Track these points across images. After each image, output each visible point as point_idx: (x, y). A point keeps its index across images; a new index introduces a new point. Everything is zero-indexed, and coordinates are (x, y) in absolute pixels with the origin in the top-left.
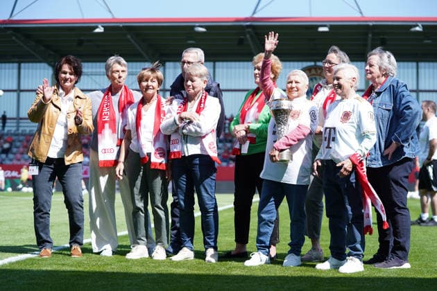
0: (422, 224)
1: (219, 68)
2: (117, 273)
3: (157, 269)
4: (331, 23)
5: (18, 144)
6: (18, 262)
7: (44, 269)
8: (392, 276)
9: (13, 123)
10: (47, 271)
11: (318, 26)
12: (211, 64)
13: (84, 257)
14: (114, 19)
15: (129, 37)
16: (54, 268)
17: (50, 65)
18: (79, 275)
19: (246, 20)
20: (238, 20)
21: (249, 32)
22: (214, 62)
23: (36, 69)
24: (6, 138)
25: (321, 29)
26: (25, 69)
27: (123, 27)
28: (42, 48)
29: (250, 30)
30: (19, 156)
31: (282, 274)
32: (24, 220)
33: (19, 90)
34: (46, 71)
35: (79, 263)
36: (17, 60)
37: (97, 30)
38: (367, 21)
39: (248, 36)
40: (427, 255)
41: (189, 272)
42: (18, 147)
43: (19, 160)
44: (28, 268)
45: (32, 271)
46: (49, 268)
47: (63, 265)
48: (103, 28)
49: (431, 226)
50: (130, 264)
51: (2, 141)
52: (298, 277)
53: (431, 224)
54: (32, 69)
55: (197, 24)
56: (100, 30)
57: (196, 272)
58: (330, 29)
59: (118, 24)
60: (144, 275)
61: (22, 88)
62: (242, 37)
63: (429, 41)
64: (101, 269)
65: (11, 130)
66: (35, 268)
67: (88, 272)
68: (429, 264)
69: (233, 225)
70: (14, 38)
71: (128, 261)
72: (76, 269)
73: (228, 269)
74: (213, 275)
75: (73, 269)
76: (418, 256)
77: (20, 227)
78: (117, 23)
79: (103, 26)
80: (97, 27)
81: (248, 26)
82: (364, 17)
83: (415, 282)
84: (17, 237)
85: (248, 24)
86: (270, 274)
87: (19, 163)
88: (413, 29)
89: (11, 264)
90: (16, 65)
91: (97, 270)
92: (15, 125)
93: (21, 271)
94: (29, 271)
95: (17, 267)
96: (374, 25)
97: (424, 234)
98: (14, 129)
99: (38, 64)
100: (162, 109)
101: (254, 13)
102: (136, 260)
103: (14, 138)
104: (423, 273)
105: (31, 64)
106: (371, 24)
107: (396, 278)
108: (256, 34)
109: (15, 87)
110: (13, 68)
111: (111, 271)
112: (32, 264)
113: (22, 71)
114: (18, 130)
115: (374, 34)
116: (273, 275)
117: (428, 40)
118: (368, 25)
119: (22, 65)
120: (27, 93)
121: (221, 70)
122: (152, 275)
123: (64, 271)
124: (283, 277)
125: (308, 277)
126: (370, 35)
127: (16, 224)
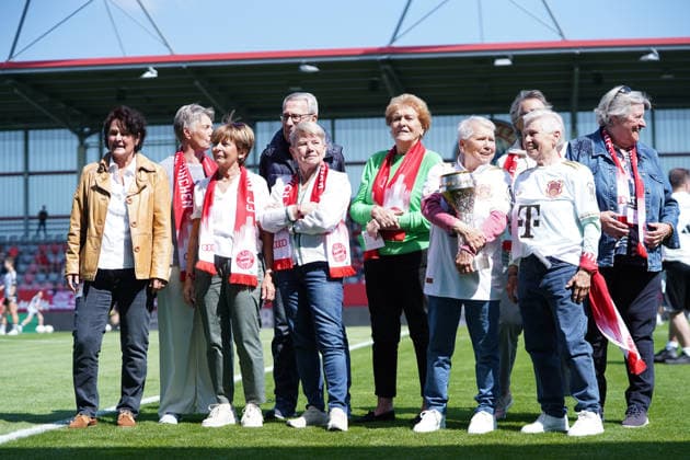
0: (668, 361)
1: (340, 128)
2: (189, 448)
3: (253, 442)
4: (515, 53)
5: (27, 258)
6: (32, 437)
7: (74, 445)
8: (623, 440)
9: (20, 224)
10: (79, 449)
11: (493, 59)
12: (328, 123)
13: (137, 426)
14: (173, 55)
15: (197, 83)
16: (90, 443)
17: (74, 132)
18: (130, 453)
19: (381, 51)
20: (368, 52)
21: (386, 71)
22: (333, 119)
23: (53, 138)
24: (8, 248)
25: (499, 62)
26: (35, 139)
27: (188, 67)
28: (63, 106)
29: (388, 67)
30: (29, 277)
31: (451, 443)
32: (40, 374)
33: (27, 174)
34: (69, 142)
35: (129, 436)
36: (22, 125)
37: (147, 75)
38: (570, 48)
39: (385, 76)
40: (677, 407)
41: (303, 444)
42: (28, 263)
43: (30, 283)
44: (48, 444)
45: (55, 449)
46: (82, 445)
47: (104, 439)
48: (155, 72)
49: (683, 363)
50: (208, 435)
51: (3, 254)
52: (475, 446)
53: (682, 360)
54: (47, 138)
55: (304, 61)
56: (151, 74)
57: (314, 444)
58: (513, 61)
59: (180, 65)
60: (231, 450)
61: (31, 169)
62: (376, 79)
63: (670, 77)
64: (164, 444)
65: (15, 237)
66: (59, 444)
67: (143, 448)
68: (681, 421)
69: (372, 372)
70: (16, 91)
71: (206, 430)
72: (124, 445)
73: (365, 438)
74: (341, 447)
75: (119, 444)
76: (664, 409)
77: (33, 385)
78: (178, 62)
79: (155, 69)
80: (147, 70)
81: (383, 61)
82: (567, 42)
83: (660, 449)
84: (30, 400)
85: (385, 57)
86: (430, 444)
87: (30, 288)
88: (644, 58)
89: (21, 439)
90: (20, 134)
91: (158, 445)
92: (22, 227)
93: (37, 451)
94: (49, 450)
95: (30, 444)
96: (581, 54)
97: (671, 377)
98: (21, 234)
99: (56, 132)
100: (249, 189)
101: (393, 40)
102: (219, 429)
103: (21, 248)
104: (671, 434)
105: (44, 132)
106: (577, 51)
107: (630, 443)
108: (398, 72)
109: (20, 169)
110: (16, 139)
111: (180, 445)
112: (55, 439)
113: (31, 143)
114: (27, 235)
115: (582, 68)
116: (436, 444)
117: (669, 73)
118: (574, 54)
119: (31, 133)
120: (40, 177)
121: (343, 132)
122: (245, 450)
123: (104, 449)
124: (452, 446)
125: (491, 446)
126: (577, 70)
127: (28, 380)
